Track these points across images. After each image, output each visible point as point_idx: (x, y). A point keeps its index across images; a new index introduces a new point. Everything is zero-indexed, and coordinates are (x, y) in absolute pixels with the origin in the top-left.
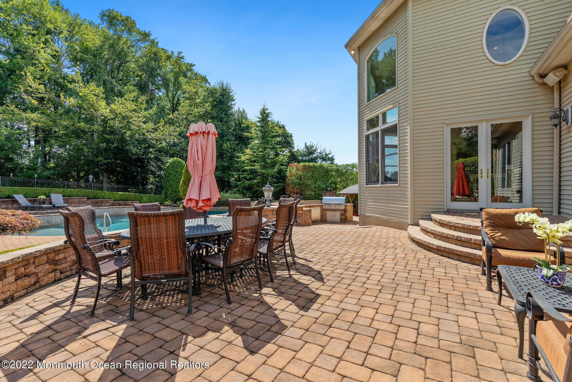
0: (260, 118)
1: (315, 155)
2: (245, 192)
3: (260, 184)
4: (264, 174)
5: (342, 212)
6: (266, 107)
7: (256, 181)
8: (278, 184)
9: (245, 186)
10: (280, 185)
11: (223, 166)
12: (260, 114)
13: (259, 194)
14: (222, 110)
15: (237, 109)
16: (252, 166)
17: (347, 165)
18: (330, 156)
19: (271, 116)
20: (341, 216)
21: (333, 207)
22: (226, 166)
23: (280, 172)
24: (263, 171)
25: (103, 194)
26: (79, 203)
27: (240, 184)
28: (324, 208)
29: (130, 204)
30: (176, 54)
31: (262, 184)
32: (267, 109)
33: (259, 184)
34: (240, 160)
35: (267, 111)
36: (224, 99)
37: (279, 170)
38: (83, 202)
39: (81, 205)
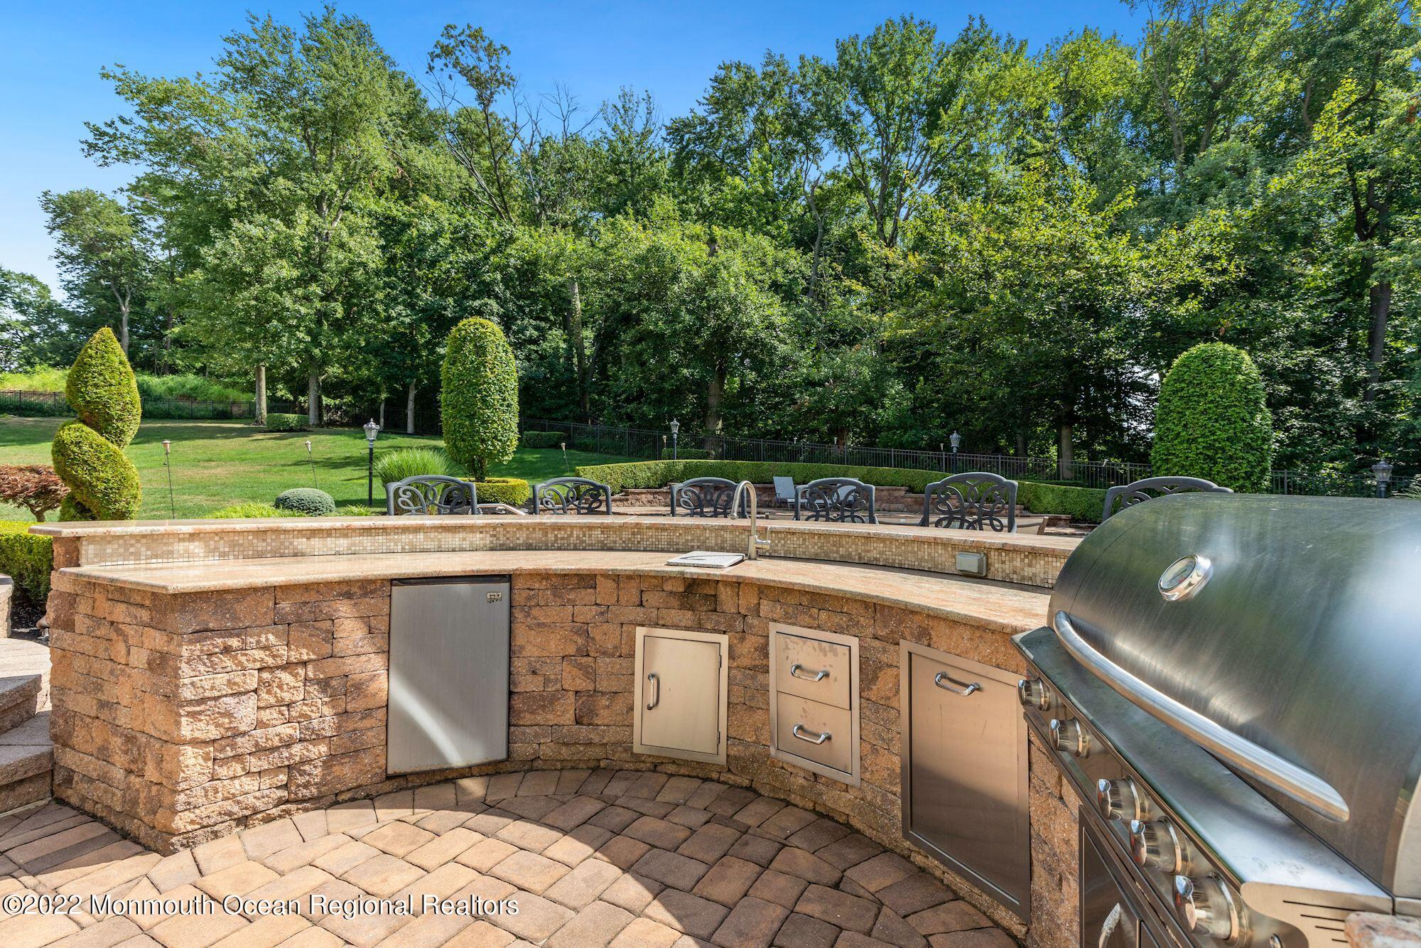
26: (889, 501)
38: (897, 500)
39: (893, 506)
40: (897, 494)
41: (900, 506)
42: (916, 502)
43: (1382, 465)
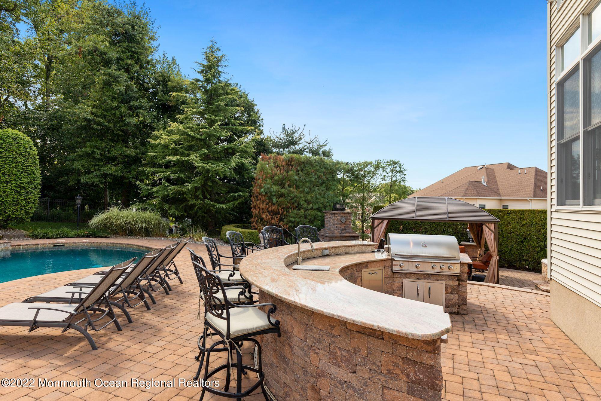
0: (204, 66)
1: (301, 146)
2: (166, 206)
3: (199, 193)
4: (208, 171)
5: (450, 282)
6: (217, 45)
7: (189, 186)
8: (236, 194)
9: (168, 195)
10: (240, 196)
11: (127, 156)
12: (204, 57)
13: (196, 212)
14: (130, 51)
15: (162, 57)
16: (182, 154)
17: (366, 164)
18: (326, 149)
19: (226, 63)
20: (447, 293)
21: (426, 268)
22: (132, 157)
23: (240, 169)
24: (207, 166)
27: (158, 191)
28: (396, 268)
31: (203, 192)
32: (218, 49)
33: (196, 192)
34: (160, 144)
35: (219, 54)
36: (135, 33)
37: (239, 166)
43: (79, 197)
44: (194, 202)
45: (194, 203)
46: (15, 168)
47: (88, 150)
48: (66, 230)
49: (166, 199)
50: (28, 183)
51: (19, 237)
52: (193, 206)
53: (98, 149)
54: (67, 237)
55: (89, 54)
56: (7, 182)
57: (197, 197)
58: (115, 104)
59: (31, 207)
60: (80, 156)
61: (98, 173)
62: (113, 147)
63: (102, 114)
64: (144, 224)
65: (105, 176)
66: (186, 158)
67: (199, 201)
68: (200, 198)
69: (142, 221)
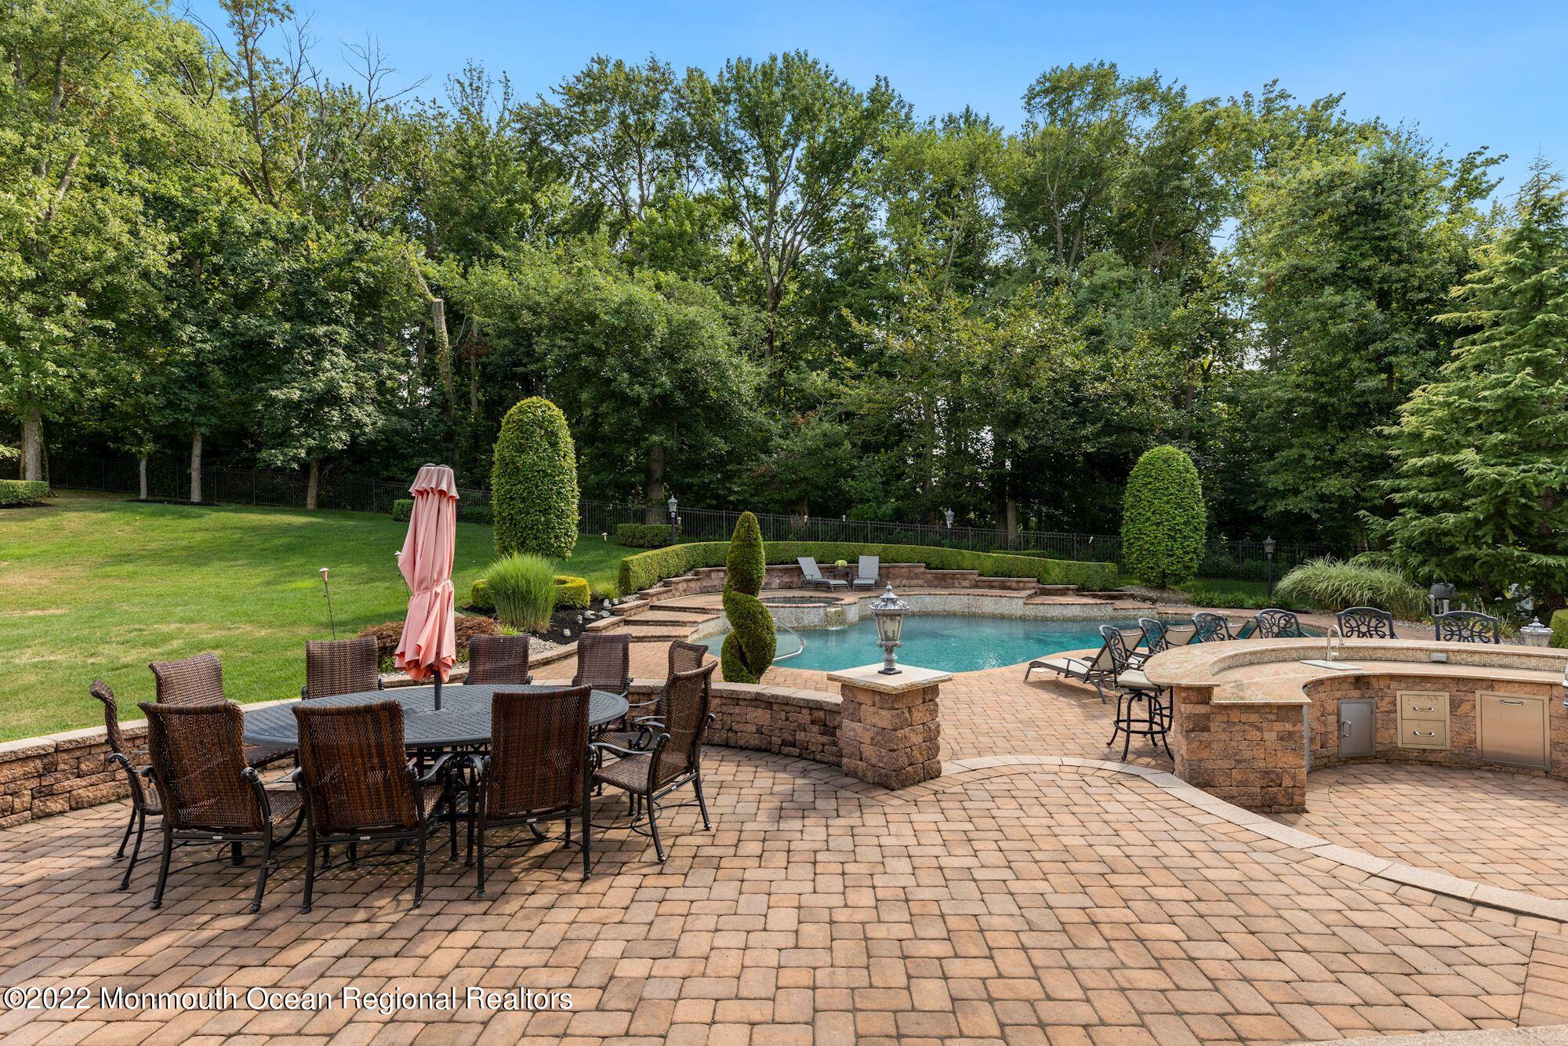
25: (960, 558)
29: (1014, 585)
30: (1258, 97)
38: (916, 577)
39: (913, 582)
40: (917, 570)
41: (921, 582)
42: (936, 577)
43: (1269, 540)
44: (1473, 550)
45: (1471, 556)
46: (1168, 502)
47: (1294, 453)
48: (1241, 595)
49: (1410, 546)
50: (1185, 523)
51: (1176, 602)
52: (1473, 559)
53: (1312, 449)
54: (1242, 607)
55: (1284, 283)
56: (1158, 524)
57: (1477, 542)
58: (1338, 358)
59: (1191, 559)
60: (1282, 465)
61: (1311, 493)
62: (1343, 440)
63: (1315, 382)
64: (1368, 594)
65: (1323, 498)
66: (1454, 458)
67: (1485, 550)
68: (1486, 543)
69: (1361, 588)
